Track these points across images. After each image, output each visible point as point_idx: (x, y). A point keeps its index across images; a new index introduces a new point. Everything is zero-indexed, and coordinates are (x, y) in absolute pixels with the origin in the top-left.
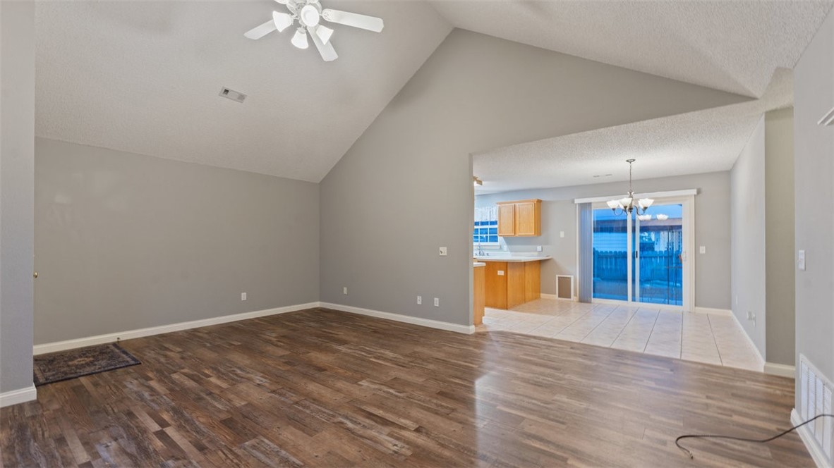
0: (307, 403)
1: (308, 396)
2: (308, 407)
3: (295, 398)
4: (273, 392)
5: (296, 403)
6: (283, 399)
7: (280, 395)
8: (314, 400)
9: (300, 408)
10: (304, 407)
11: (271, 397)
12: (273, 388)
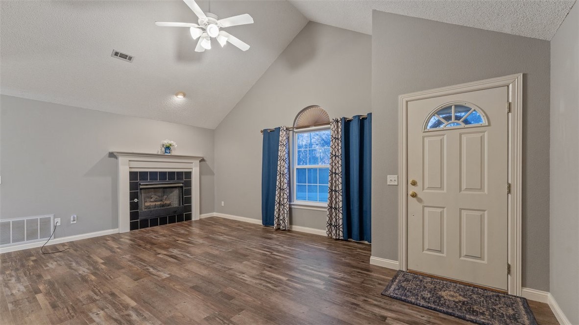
0: (207, 263)
1: (207, 267)
2: (207, 261)
3: (215, 266)
4: (230, 269)
5: (214, 263)
6: (223, 265)
7: (225, 267)
8: (204, 265)
9: (211, 261)
10: (209, 261)
11: (230, 266)
12: (231, 272)
